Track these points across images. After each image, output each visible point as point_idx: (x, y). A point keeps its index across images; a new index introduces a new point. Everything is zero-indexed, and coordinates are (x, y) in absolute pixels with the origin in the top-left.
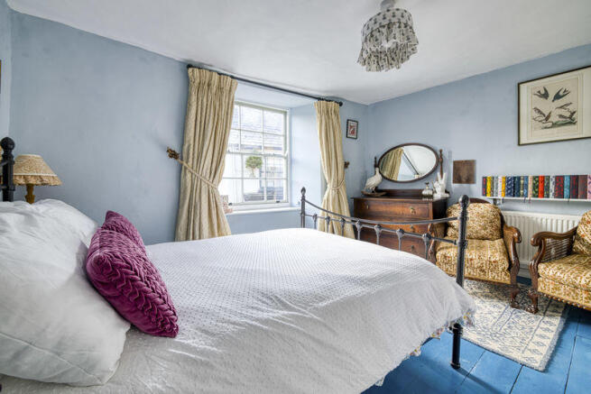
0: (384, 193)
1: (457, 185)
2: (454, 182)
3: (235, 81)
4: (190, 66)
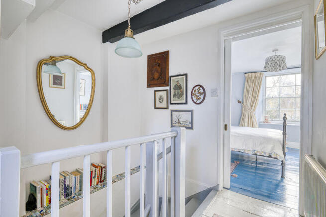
3: (262, 73)
4: (245, 74)
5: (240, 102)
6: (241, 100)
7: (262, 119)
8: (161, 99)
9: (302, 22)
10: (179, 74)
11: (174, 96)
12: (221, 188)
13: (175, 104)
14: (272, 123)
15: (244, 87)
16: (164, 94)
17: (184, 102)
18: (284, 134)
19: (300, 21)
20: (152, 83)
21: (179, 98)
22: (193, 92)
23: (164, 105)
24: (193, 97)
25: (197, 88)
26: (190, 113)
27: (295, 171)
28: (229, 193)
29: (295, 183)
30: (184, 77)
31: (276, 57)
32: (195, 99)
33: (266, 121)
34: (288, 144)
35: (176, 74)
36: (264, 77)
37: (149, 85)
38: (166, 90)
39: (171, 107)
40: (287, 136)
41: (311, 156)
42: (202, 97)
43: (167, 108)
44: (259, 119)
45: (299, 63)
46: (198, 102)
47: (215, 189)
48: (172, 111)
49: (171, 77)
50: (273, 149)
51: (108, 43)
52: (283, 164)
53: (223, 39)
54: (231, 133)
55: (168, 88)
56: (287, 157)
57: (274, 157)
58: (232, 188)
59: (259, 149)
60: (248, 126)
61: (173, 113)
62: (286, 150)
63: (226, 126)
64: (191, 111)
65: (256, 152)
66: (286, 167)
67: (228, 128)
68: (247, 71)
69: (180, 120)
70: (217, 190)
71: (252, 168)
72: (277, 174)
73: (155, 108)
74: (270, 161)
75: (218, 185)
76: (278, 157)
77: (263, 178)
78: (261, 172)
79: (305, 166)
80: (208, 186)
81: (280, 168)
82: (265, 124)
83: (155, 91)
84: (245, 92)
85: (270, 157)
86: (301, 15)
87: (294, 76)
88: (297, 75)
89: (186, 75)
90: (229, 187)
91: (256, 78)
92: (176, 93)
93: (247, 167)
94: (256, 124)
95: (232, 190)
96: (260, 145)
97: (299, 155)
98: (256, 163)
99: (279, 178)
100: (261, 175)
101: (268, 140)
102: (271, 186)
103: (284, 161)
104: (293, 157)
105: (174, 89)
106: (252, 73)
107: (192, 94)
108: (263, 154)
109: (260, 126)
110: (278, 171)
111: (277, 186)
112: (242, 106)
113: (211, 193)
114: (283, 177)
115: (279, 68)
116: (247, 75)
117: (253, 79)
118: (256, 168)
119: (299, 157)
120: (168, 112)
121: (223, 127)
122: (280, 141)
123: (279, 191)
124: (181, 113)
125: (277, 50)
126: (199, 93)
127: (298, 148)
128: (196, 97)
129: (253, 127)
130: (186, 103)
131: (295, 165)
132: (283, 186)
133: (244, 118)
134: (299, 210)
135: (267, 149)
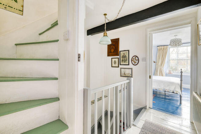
4: (158, 46)
6: (155, 61)
7: (168, 72)
8: (115, 62)
9: (191, 25)
10: (125, 50)
11: (122, 61)
12: (148, 107)
13: (123, 65)
14: (174, 74)
16: (117, 60)
17: (128, 64)
18: (181, 80)
19: (190, 25)
20: (110, 54)
21: (124, 62)
22: (132, 59)
23: (117, 65)
24: (132, 61)
25: (134, 57)
26: (131, 70)
27: (188, 101)
28: (152, 111)
29: (188, 107)
30: (128, 51)
31: (176, 39)
32: (133, 63)
33: (170, 73)
34: (184, 86)
35: (123, 50)
36: (168, 48)
37: (108, 55)
38: (118, 58)
39: (120, 66)
40: (183, 81)
41: (196, 93)
42: (137, 62)
43: (118, 67)
44: (166, 72)
45: (189, 40)
46: (135, 64)
47: (145, 108)
48: (121, 68)
49: (120, 51)
50: (175, 89)
51: (90, 36)
52: (181, 97)
53: (148, 33)
54: (153, 80)
55: (119, 57)
56: (183, 93)
57: (176, 93)
58: (153, 108)
59: (167, 88)
60: (160, 75)
61: (122, 69)
62: (183, 89)
63: (150, 76)
64: (132, 69)
65: (165, 90)
66: (182, 98)
67: (151, 77)
69: (125, 73)
70: (146, 109)
71: (163, 98)
72: (178, 102)
73: (112, 67)
74: (172, 95)
75: (146, 106)
76: (178, 93)
77: (169, 103)
78: (168, 101)
79: (193, 98)
80: (141, 107)
81: (179, 99)
82: (169, 74)
83: (112, 58)
84: (158, 55)
85: (173, 92)
86: (190, 22)
87: (186, 47)
88: (188, 47)
89: (129, 51)
90: (152, 107)
91: (164, 49)
92: (123, 59)
93: (159, 98)
94: (164, 74)
95: (154, 109)
96: (167, 86)
97: (190, 92)
98: (165, 95)
99: (179, 104)
100: (168, 102)
101: (172, 83)
102: (174, 108)
103: (181, 95)
104: (186, 93)
105: (122, 57)
106: (161, 46)
107: (132, 60)
108: (169, 91)
109: (167, 75)
110: (177, 100)
111: (177, 108)
112: (156, 65)
113: (143, 110)
114: (181, 103)
115: (178, 45)
116: (158, 47)
117: (162, 49)
118: (165, 99)
119: (190, 93)
120: (119, 69)
121: (148, 77)
122: (179, 85)
123: (179, 111)
124: (126, 69)
125: (177, 35)
126: (136, 60)
127: (189, 88)
128: (134, 61)
129: (162, 76)
130: (129, 65)
131: (188, 97)
132: (181, 108)
133: (157, 71)
134: (190, 120)
135: (172, 89)
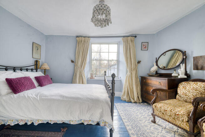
0: (158, 75)
1: (196, 71)
2: (194, 69)
3: (89, 38)
4: (77, 37)
5: (72, 62)
6: (73, 60)
7: (89, 76)
14: (96, 78)
15: (76, 48)
33: (92, 77)
44: (87, 76)
57: (103, 125)
60: (79, 83)
65: (82, 121)
68: (78, 35)
76: (107, 125)
82: (91, 81)
84: (77, 51)
85: (98, 124)
94: (85, 80)
112: (75, 66)
116: (78, 38)
117: (83, 42)
129: (82, 83)
133: (76, 76)
